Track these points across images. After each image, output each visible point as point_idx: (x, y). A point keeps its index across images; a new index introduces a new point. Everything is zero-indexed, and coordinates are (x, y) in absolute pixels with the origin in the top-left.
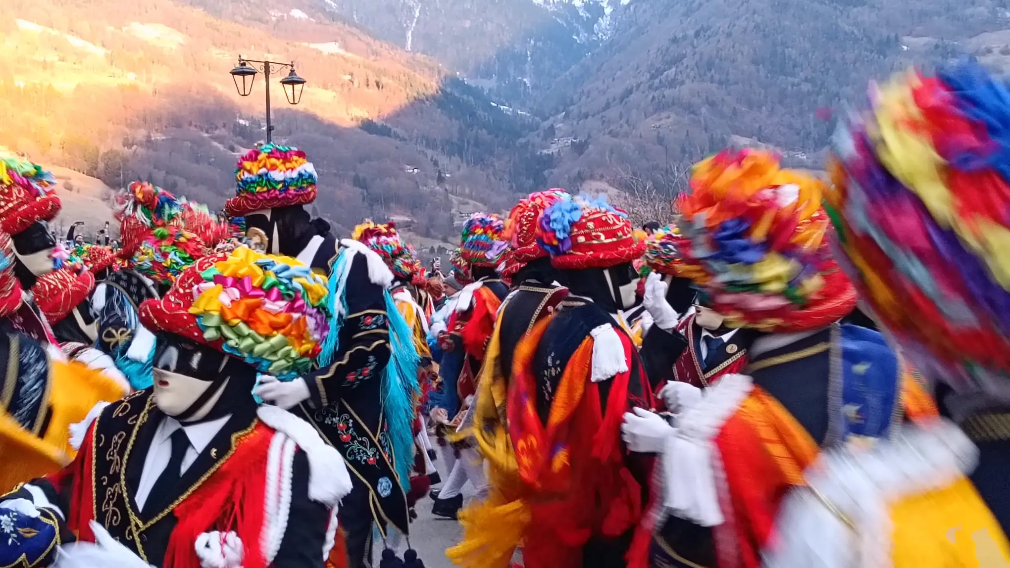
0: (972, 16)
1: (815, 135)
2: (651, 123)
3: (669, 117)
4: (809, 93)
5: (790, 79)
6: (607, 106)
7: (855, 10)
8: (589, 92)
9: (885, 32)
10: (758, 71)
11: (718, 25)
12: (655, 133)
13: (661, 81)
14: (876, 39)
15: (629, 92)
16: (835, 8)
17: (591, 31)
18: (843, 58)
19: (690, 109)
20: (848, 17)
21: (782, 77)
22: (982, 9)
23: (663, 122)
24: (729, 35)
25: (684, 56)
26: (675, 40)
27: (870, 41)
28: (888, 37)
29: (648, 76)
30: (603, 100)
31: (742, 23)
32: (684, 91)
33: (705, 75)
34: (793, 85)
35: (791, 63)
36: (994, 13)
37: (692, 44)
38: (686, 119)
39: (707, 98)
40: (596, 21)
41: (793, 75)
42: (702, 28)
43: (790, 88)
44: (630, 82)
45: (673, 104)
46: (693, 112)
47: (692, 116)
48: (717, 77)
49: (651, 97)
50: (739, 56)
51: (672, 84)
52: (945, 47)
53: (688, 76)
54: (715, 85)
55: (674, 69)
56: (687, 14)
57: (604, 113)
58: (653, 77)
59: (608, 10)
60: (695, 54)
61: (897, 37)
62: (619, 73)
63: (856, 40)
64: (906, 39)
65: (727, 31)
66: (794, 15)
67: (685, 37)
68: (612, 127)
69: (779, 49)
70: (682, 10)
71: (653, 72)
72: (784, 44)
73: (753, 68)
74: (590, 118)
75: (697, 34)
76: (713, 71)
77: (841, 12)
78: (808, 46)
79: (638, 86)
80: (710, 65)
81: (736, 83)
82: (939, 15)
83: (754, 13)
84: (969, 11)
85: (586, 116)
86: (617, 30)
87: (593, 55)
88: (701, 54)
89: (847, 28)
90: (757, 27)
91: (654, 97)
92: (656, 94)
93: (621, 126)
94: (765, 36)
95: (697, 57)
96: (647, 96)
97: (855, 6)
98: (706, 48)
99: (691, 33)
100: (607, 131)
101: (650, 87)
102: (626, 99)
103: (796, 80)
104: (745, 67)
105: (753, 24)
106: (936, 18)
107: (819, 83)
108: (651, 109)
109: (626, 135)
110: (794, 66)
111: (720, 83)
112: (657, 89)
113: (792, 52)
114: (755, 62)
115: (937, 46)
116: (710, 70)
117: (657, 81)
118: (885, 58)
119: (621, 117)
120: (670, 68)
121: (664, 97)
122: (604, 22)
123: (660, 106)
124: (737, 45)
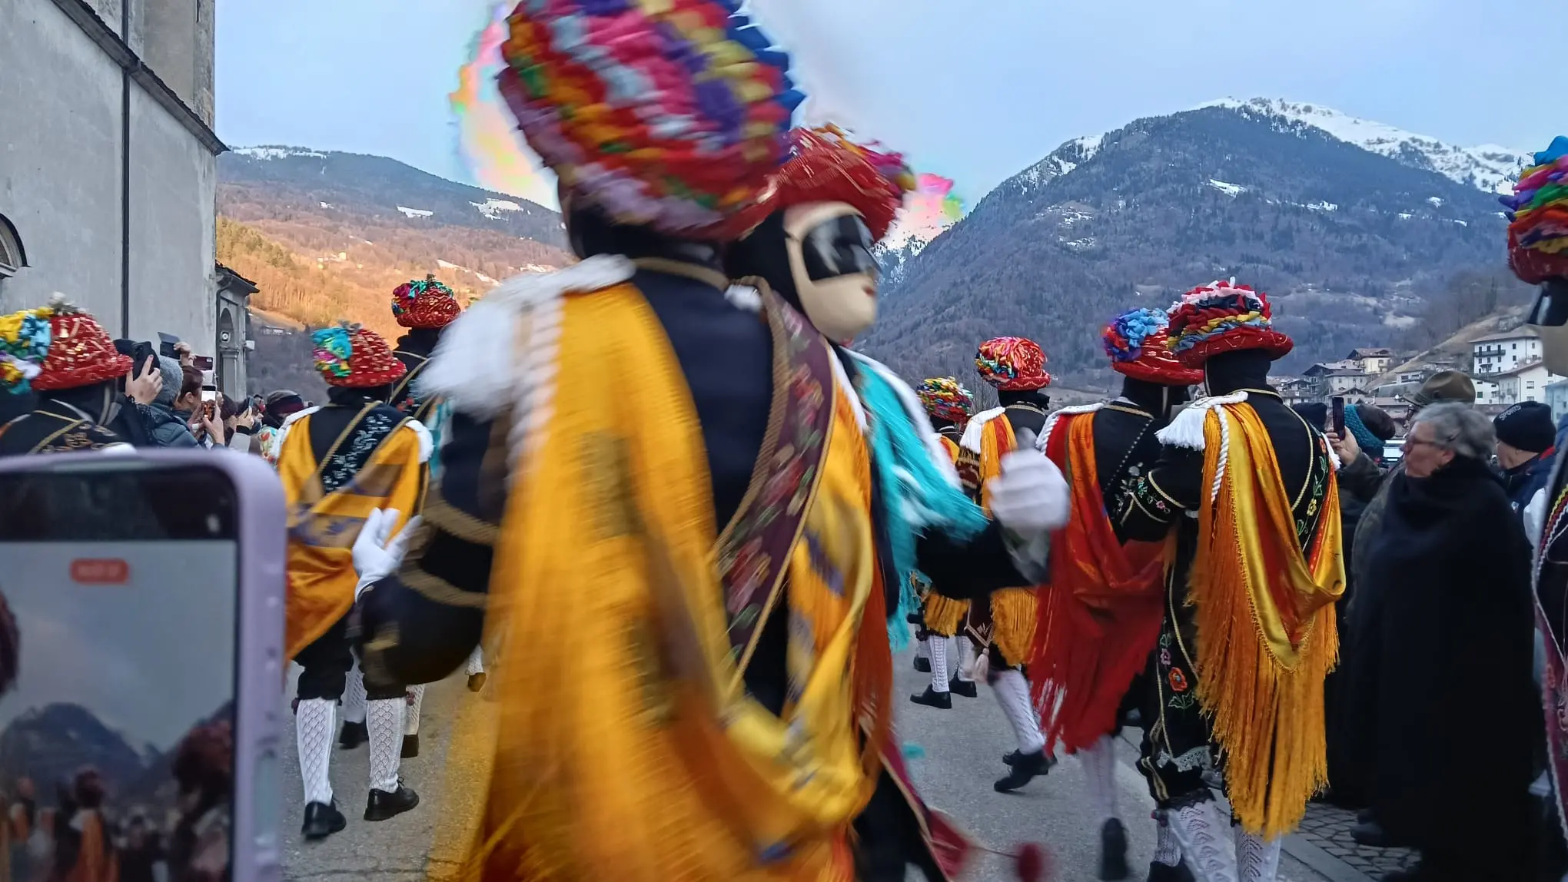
0: (1192, 269)
1: (1065, 361)
2: (935, 348)
3: (948, 345)
4: (1062, 328)
5: (1047, 317)
6: (900, 335)
7: (1099, 263)
8: (886, 324)
9: (1122, 280)
10: (1021, 310)
11: (989, 273)
12: (937, 358)
13: (943, 317)
14: (1115, 287)
15: (917, 325)
16: (1083, 262)
17: (888, 277)
18: (1089, 301)
19: (966, 338)
20: (1093, 268)
21: (1039, 315)
22: (1200, 263)
23: (944, 348)
24: (998, 281)
25: (962, 298)
26: (955, 284)
27: (1110, 287)
28: (1125, 286)
29: (933, 312)
30: (896, 331)
31: (1008, 271)
32: (961, 325)
33: (978, 312)
34: (1048, 321)
35: (1047, 305)
36: (1210, 267)
37: (969, 289)
38: (963, 346)
39: (980, 331)
40: (893, 268)
41: (1049, 314)
42: (977, 274)
43: (1046, 323)
44: (917, 317)
45: (953, 334)
46: (968, 341)
47: (967, 344)
48: (988, 314)
49: (935, 329)
50: (1006, 298)
51: (952, 318)
52: (1170, 294)
53: (965, 313)
54: (987, 320)
55: (953, 307)
56: (964, 264)
57: (898, 341)
58: (937, 313)
59: (902, 260)
60: (970, 295)
61: (1132, 286)
62: (910, 310)
63: (1099, 287)
64: (1140, 287)
65: (996, 277)
66: (1050, 267)
67: (963, 282)
68: (903, 352)
69: (1038, 293)
70: (961, 261)
71: (937, 309)
72: (1041, 289)
73: (1017, 307)
74: (886, 344)
75: (972, 280)
76: (985, 310)
77: (1088, 265)
78: (1061, 291)
79: (925, 320)
80: (982, 305)
81: (1003, 319)
82: (1166, 268)
83: (1018, 264)
84: (1190, 265)
85: (883, 343)
86: (909, 276)
87: (889, 296)
88: (975, 296)
89: (1092, 277)
90: (1020, 275)
91: (937, 329)
92: (940, 326)
93: (911, 351)
94: (1027, 283)
95: (972, 298)
96: (932, 328)
97: (1099, 260)
98: (979, 291)
99: (967, 279)
100: (900, 354)
101: (935, 321)
102: (915, 331)
103: (1050, 318)
104: (1011, 307)
105: (1017, 273)
106: (1164, 271)
107: (1069, 320)
108: (935, 339)
109: (916, 358)
110: (1050, 306)
111: (991, 319)
112: (940, 322)
113: (1048, 296)
114: (1018, 303)
115: (1164, 293)
116: (982, 308)
117: (940, 317)
118: (1122, 301)
119: (911, 343)
120: (950, 307)
121: (945, 328)
122: (899, 269)
123: (942, 336)
124: (1004, 288)
